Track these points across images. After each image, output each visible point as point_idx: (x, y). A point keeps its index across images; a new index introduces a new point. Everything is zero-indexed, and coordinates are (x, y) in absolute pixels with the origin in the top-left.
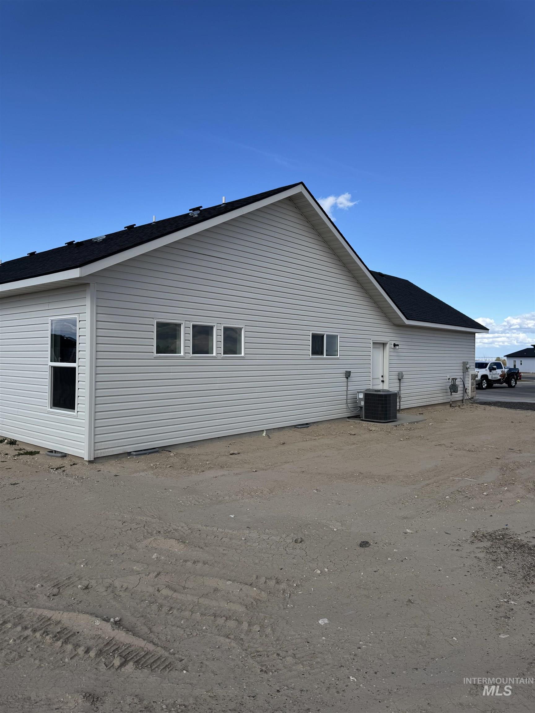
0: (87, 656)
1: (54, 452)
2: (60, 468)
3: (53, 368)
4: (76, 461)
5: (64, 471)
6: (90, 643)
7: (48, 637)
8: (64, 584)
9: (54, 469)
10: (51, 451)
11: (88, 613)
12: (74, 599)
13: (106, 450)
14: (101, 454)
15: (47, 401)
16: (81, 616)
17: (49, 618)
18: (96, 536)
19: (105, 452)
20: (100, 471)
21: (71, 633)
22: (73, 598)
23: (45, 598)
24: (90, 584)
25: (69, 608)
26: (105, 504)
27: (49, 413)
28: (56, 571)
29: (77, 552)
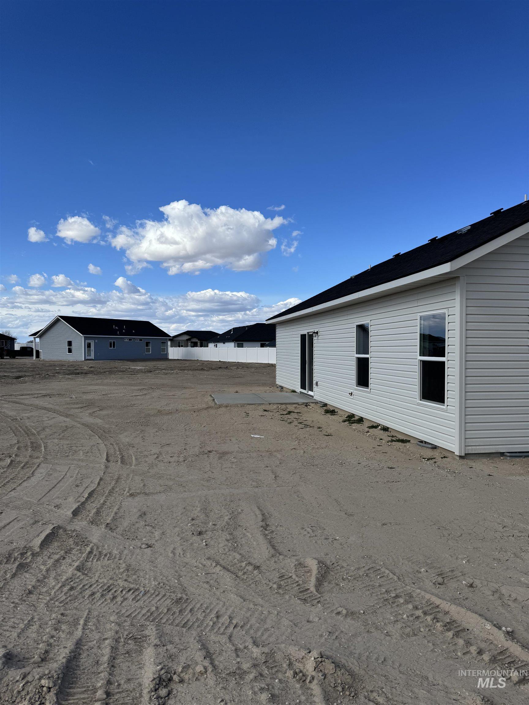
0: (480, 658)
1: (424, 442)
2: (432, 459)
3: (422, 362)
4: (447, 454)
5: (435, 462)
6: (483, 645)
7: (438, 624)
8: (448, 575)
9: (426, 459)
10: (422, 442)
11: (476, 613)
12: (460, 594)
13: (478, 447)
14: (472, 451)
15: (417, 393)
16: (469, 613)
17: (437, 605)
18: (475, 534)
19: (477, 449)
20: (472, 467)
21: (460, 628)
22: (458, 593)
23: (431, 584)
24: (475, 583)
25: (454, 601)
26: (481, 503)
27: (418, 404)
28: (438, 561)
29: (457, 546)
